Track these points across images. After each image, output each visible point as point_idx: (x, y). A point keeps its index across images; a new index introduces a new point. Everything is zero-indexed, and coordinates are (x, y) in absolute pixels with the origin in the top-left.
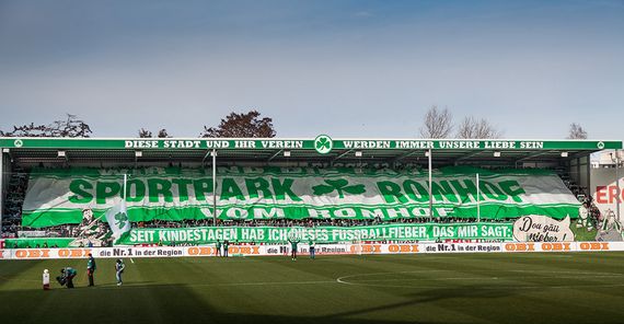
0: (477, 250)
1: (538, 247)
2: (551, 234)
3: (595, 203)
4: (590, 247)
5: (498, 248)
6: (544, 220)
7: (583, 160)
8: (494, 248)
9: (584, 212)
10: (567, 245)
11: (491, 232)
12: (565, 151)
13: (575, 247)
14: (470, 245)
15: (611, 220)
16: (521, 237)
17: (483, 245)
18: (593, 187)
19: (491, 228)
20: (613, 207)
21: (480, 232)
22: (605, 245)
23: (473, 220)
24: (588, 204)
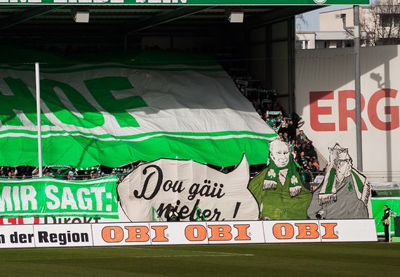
0: (36, 243)
1: (176, 234)
2: (206, 203)
3: (306, 129)
4: (295, 233)
5: (85, 237)
6: (189, 172)
7: (280, 30)
8: (76, 237)
9: (280, 151)
10: (243, 230)
11: (68, 199)
12: (237, 9)
13: (262, 233)
14: (20, 230)
15: (343, 171)
16: (138, 211)
17: (51, 229)
18: (302, 93)
19: (67, 190)
20: (347, 139)
21: (42, 200)
22: (330, 229)
23: (26, 171)
24: (290, 133)
